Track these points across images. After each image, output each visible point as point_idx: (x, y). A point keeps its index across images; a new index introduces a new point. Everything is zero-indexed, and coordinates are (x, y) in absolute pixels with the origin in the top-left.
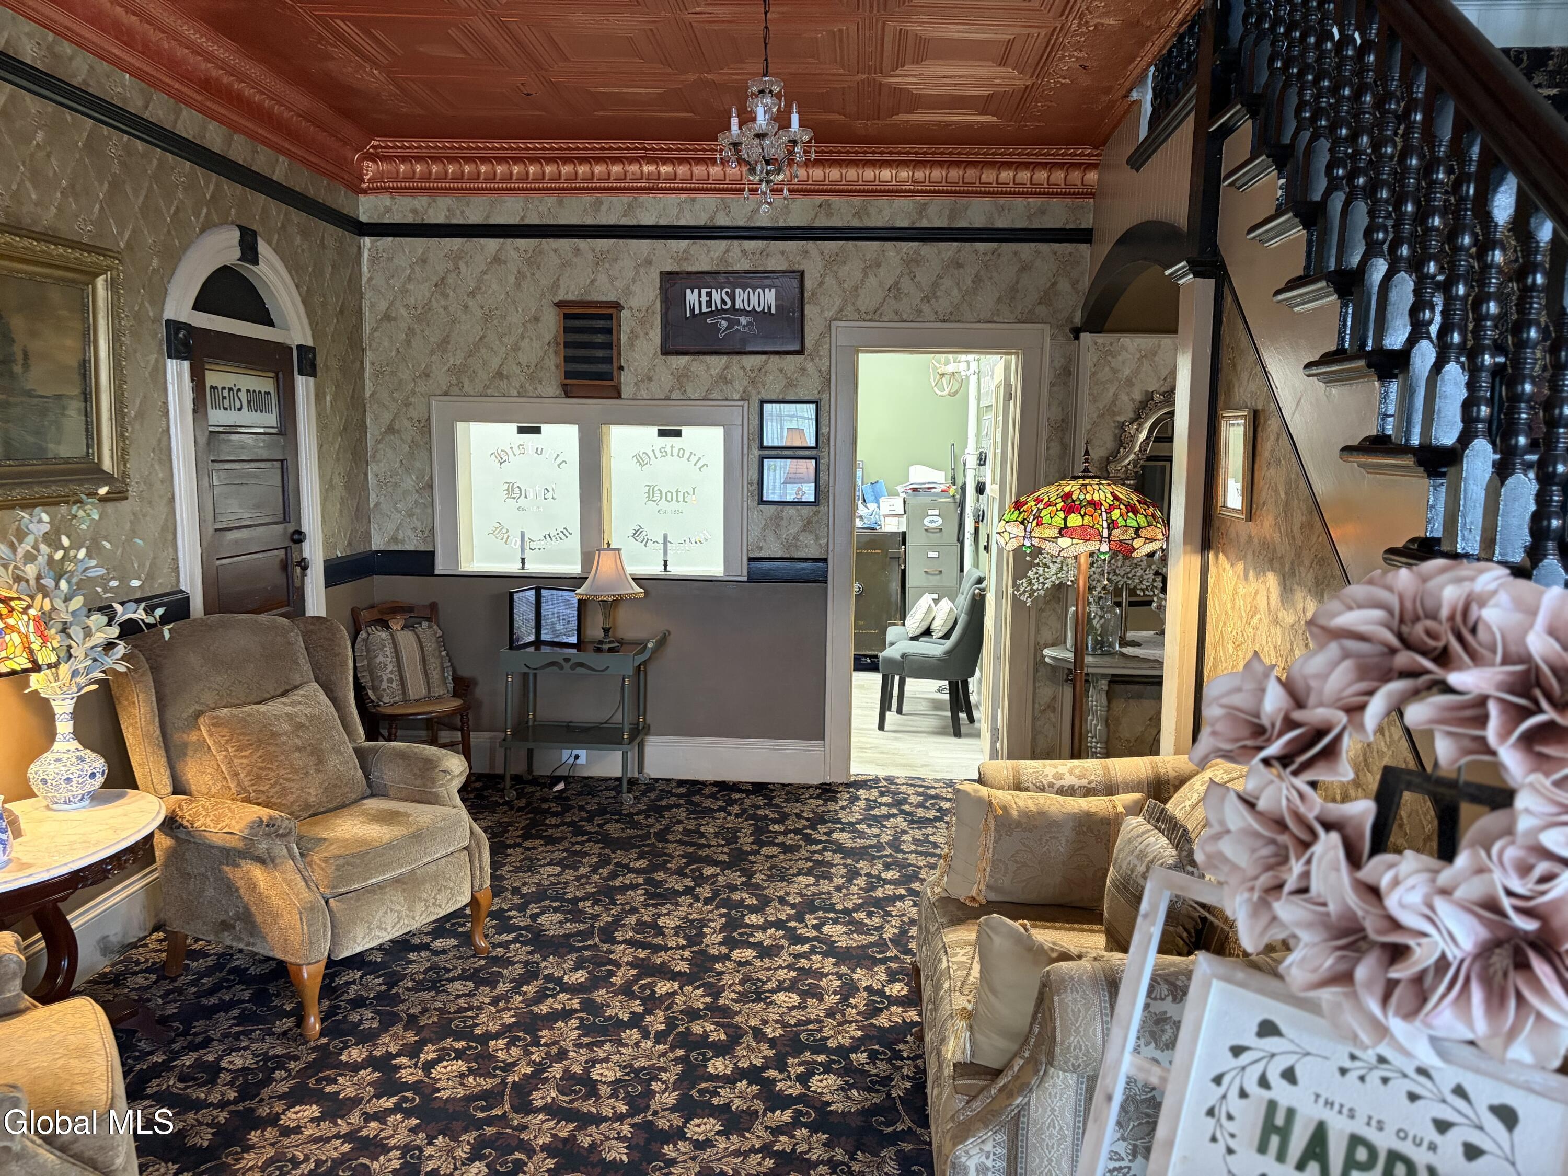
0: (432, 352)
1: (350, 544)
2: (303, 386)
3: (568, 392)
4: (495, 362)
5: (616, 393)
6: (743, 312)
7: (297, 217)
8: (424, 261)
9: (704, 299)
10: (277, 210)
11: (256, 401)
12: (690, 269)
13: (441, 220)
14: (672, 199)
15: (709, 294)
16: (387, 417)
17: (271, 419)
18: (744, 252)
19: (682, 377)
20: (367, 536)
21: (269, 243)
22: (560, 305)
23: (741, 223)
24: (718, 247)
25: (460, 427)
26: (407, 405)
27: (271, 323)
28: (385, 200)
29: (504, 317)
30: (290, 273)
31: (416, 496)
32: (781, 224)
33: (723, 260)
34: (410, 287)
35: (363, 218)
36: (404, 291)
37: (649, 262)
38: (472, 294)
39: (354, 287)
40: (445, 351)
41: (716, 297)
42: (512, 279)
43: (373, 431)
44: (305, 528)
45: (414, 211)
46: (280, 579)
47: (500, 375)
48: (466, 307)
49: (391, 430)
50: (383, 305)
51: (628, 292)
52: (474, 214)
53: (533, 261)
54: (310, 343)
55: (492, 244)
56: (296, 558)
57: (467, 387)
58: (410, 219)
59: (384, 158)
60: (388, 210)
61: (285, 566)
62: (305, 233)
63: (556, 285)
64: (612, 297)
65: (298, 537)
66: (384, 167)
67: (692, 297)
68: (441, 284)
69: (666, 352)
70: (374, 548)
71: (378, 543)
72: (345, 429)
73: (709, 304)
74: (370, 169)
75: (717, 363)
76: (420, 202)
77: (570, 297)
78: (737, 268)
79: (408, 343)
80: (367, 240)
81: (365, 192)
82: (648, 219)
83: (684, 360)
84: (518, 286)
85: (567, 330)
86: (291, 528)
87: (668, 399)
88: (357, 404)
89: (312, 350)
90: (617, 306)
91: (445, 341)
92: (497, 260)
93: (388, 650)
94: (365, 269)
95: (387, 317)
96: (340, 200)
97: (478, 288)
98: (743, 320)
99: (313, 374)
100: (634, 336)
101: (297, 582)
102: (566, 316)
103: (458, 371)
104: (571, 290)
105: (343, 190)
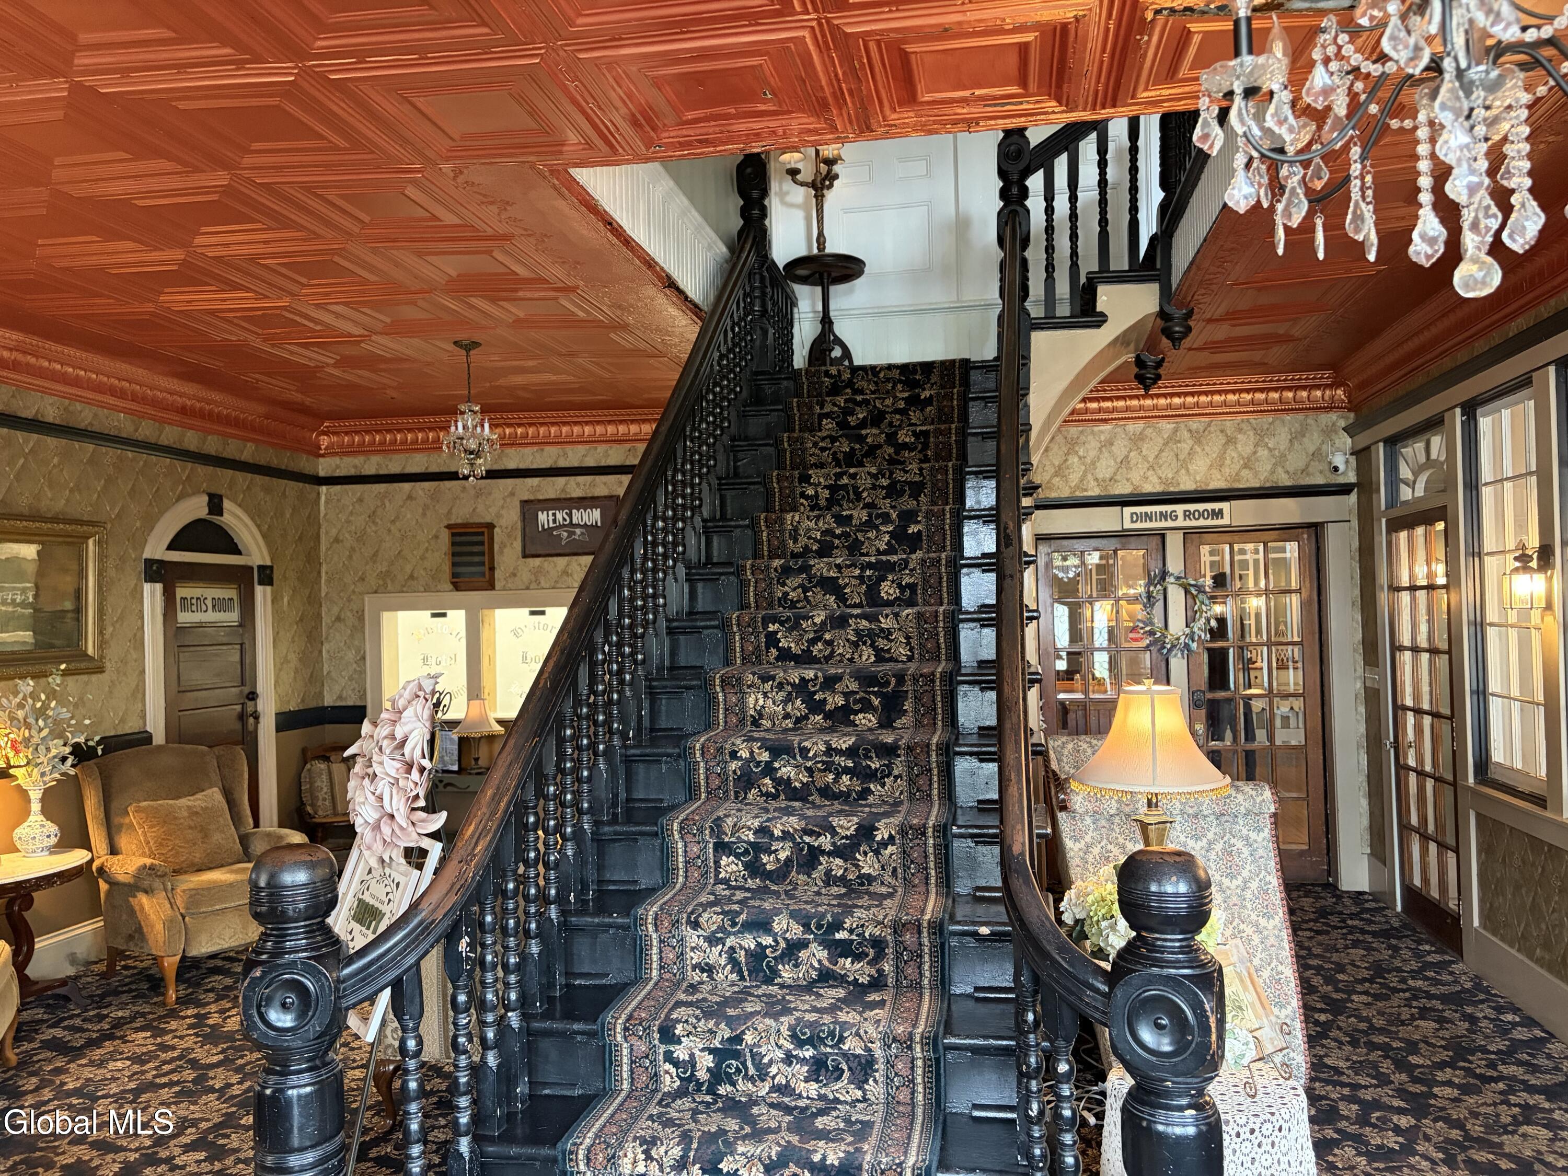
0: (367, 563)
1: (303, 701)
2: (261, 593)
3: (457, 587)
4: (408, 569)
5: (491, 586)
6: (578, 526)
7: (259, 479)
8: (360, 500)
9: (551, 518)
10: (242, 478)
11: (219, 605)
12: (541, 497)
13: (372, 471)
14: (528, 450)
15: (554, 515)
16: (335, 610)
17: (232, 617)
18: (578, 484)
19: (537, 573)
20: (320, 694)
21: (234, 501)
22: (449, 527)
23: (576, 465)
24: (561, 480)
25: (386, 616)
26: (349, 600)
27: (238, 552)
28: (336, 460)
29: (414, 537)
30: (252, 519)
31: (355, 666)
32: (603, 464)
33: (563, 490)
34: (352, 518)
35: (322, 474)
36: (348, 522)
37: (512, 494)
38: (393, 522)
39: (313, 521)
40: (375, 562)
41: (559, 516)
42: (420, 511)
43: (326, 620)
44: (260, 689)
45: (355, 467)
46: (238, 726)
47: (412, 577)
48: (389, 531)
49: (338, 619)
50: (334, 532)
51: (499, 516)
52: (394, 466)
53: (434, 497)
54: (269, 563)
55: (407, 486)
56: (250, 709)
57: (390, 587)
58: (352, 472)
59: (334, 433)
60: (338, 467)
61: (242, 717)
62: (267, 490)
63: (449, 512)
64: (488, 519)
65: (252, 696)
66: (334, 439)
67: (542, 517)
68: (372, 516)
69: (525, 556)
70: (326, 704)
71: (329, 700)
72: (301, 620)
73: (554, 521)
74: (325, 441)
75: (561, 562)
76: (358, 460)
77: (459, 521)
78: (574, 495)
79: (350, 557)
80: (324, 489)
81: (323, 456)
82: (512, 465)
83: (537, 561)
84: (424, 515)
85: (453, 544)
86: (246, 690)
87: (528, 588)
88: (314, 600)
89: (271, 568)
90: (491, 526)
91: (375, 554)
92: (410, 497)
93: (325, 777)
94: (322, 508)
95: (337, 540)
96: (304, 464)
97: (397, 517)
98: (578, 531)
99: (271, 583)
100: (503, 545)
101: (251, 728)
102: (453, 535)
103: (385, 576)
104: (461, 515)
105: (305, 457)
